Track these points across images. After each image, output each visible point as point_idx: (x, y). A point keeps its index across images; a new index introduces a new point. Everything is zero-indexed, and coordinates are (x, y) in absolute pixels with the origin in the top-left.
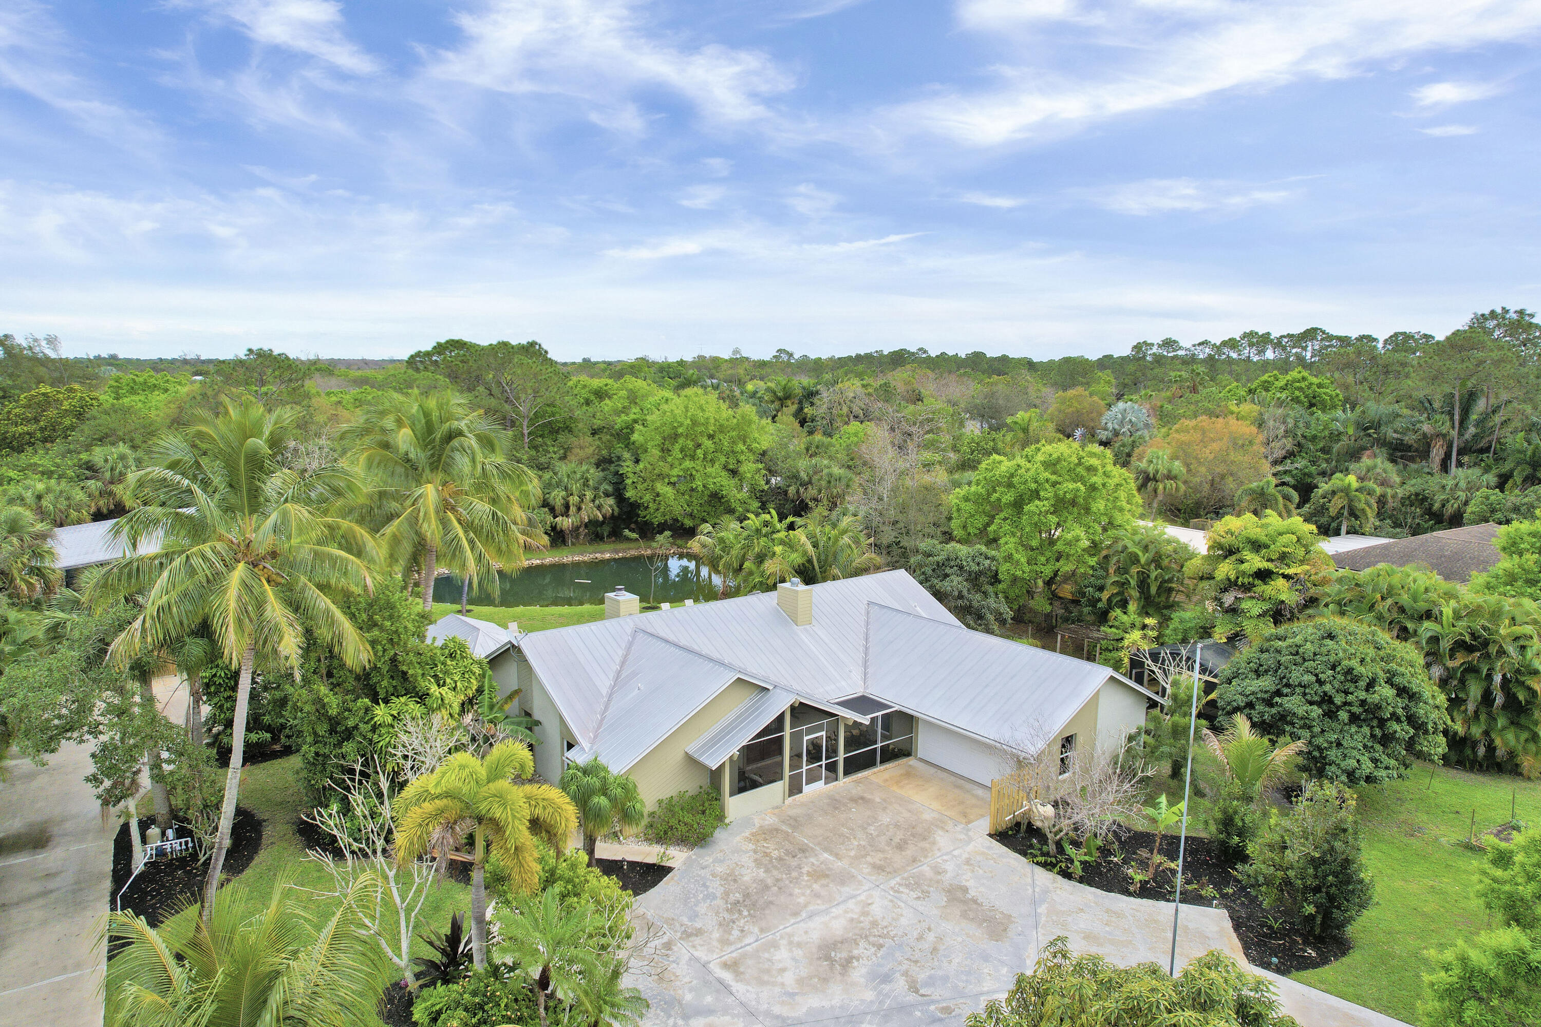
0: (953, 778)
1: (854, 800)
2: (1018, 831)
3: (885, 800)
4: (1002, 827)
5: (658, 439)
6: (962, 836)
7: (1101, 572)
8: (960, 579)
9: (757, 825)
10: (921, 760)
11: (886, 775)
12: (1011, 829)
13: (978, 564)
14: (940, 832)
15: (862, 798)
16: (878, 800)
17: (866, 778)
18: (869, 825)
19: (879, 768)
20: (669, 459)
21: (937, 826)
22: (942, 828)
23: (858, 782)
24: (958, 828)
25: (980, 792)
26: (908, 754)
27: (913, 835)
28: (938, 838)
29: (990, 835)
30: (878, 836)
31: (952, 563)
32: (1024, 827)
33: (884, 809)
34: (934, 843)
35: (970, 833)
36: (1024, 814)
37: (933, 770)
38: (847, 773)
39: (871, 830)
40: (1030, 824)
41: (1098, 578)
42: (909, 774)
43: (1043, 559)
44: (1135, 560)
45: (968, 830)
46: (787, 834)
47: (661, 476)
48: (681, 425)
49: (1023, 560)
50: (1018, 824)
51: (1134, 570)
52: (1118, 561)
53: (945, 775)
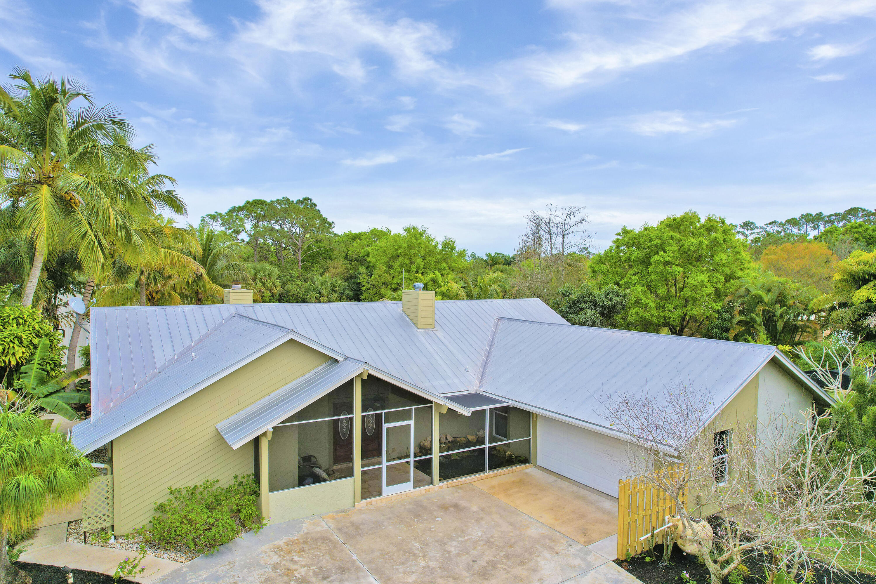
0: (575, 488)
1: (444, 507)
2: (659, 558)
3: (483, 510)
4: (635, 550)
5: (385, 259)
6: (577, 562)
7: (726, 315)
8: (594, 312)
9: (304, 530)
10: (541, 468)
11: (495, 482)
12: (648, 553)
13: (611, 300)
14: (547, 554)
15: (456, 506)
16: (474, 508)
17: (470, 483)
18: (452, 539)
19: (488, 473)
20: (392, 272)
21: (543, 546)
22: (551, 549)
23: (457, 487)
24: (573, 550)
25: (607, 504)
26: (525, 461)
27: (508, 557)
28: (542, 563)
29: (619, 562)
30: (458, 555)
31: (586, 299)
32: (668, 553)
33: (479, 520)
34: (535, 570)
35: (590, 558)
36: (666, 534)
37: (551, 479)
38: (444, 476)
39: (452, 547)
40: (677, 550)
41: (723, 320)
42: (521, 483)
43: (671, 306)
44: (759, 300)
45: (588, 553)
46: (335, 544)
47: (385, 284)
48: (401, 248)
49: (652, 305)
50: (659, 548)
51: (760, 309)
52: (743, 304)
53: (565, 484)
